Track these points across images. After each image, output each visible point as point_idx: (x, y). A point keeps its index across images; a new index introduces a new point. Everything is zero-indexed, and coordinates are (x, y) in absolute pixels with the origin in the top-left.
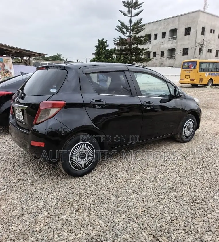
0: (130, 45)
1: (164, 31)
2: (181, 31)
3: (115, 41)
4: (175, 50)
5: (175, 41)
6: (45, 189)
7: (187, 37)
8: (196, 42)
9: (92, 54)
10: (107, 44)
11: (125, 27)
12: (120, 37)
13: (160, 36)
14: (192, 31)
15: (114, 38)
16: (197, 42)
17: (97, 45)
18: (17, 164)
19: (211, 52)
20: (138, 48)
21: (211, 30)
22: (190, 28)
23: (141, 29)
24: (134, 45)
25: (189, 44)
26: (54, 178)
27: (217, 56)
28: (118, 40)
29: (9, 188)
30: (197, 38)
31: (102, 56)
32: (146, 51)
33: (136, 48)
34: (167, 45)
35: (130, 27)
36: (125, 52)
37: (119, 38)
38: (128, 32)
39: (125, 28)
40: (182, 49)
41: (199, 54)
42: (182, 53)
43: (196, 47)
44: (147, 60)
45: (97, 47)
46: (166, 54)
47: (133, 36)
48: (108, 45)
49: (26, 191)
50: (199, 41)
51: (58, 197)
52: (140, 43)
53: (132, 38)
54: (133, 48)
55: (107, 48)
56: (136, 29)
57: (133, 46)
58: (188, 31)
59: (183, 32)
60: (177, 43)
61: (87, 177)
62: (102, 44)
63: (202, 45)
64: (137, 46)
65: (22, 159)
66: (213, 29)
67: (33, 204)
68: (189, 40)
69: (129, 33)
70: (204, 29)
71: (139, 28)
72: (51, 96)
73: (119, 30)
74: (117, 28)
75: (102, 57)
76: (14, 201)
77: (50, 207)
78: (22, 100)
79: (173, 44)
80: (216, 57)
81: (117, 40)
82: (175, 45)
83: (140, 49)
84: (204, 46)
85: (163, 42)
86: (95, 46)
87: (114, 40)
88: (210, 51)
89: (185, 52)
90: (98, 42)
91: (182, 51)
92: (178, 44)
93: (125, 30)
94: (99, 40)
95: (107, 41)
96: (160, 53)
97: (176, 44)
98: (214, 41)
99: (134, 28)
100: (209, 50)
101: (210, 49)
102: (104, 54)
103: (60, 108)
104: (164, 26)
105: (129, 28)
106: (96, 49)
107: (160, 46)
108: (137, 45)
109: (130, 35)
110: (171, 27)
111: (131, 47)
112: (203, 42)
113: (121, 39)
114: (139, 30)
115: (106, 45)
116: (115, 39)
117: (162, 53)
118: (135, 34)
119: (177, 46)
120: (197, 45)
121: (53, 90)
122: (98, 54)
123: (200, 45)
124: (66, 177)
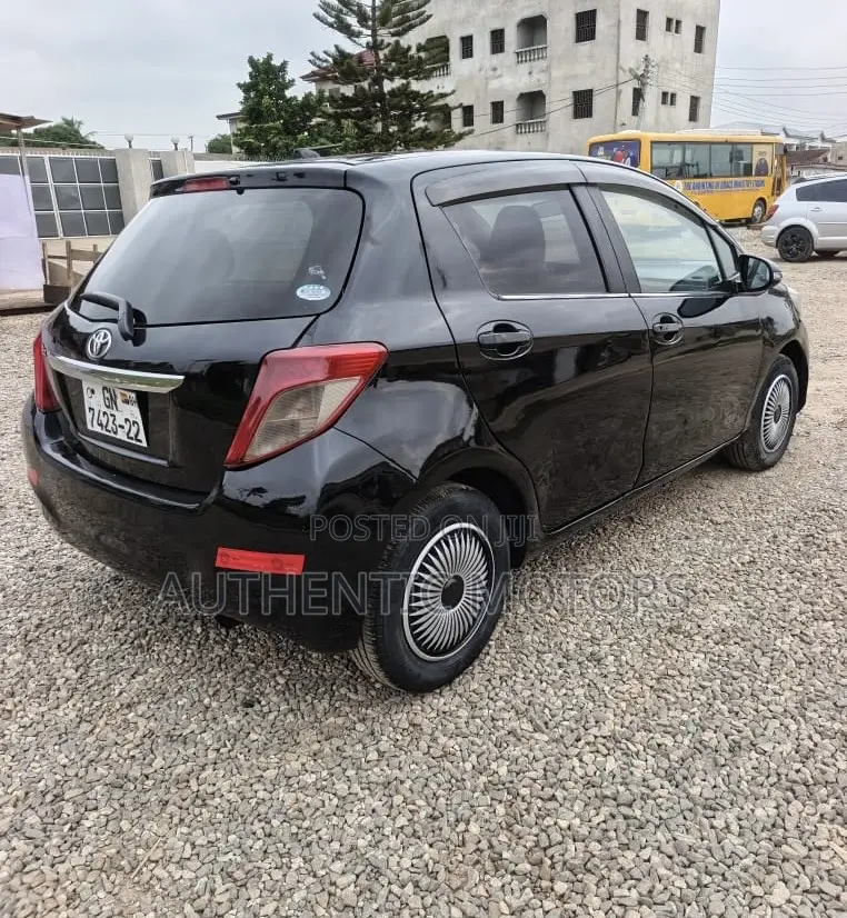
0: (378, 81)
1: (497, 26)
2: (561, 27)
3: (315, 64)
4: (544, 97)
5: (542, 64)
6: (309, 779)
7: (586, 46)
8: (618, 67)
9: (219, 117)
10: (288, 77)
11: (356, 8)
12: (336, 47)
13: (482, 44)
14: (601, 24)
15: (312, 54)
16: (622, 69)
17: (248, 80)
18: (94, 647)
19: (672, 103)
20: (412, 92)
21: (669, 21)
22: (593, 13)
23: (418, 16)
24: (392, 80)
25: (593, 73)
26: (320, 708)
27: (693, 117)
28: (330, 60)
29: (117, 794)
30: (621, 51)
31: (271, 124)
32: (441, 102)
33: (404, 91)
34: (512, 78)
35: (374, 8)
36: (360, 109)
37: (333, 50)
38: (367, 27)
39: (353, 12)
40: (571, 95)
41: (635, 112)
42: (570, 110)
43: (620, 87)
44: (449, 136)
45: (246, 88)
46: (511, 114)
47: (389, 44)
48: (293, 80)
49: (218, 800)
50: (632, 65)
51: (402, 821)
52: (415, 73)
53: (386, 51)
54: (393, 93)
55: (289, 93)
56: (396, 14)
57: (388, 86)
58: (585, 26)
59: (567, 30)
60: (547, 70)
61: (475, 686)
62: (266, 77)
63: (641, 78)
64: (408, 83)
65: (108, 618)
66: (675, 17)
67: (292, 878)
68: (591, 57)
69: (369, 32)
70: (642, 16)
71: (410, 14)
72: (312, 318)
73: (331, 20)
74: (322, 13)
75: (271, 128)
76: (188, 875)
77: (395, 889)
78: (136, 344)
79: (535, 76)
80: (692, 124)
81: (326, 61)
82: (543, 77)
83: (416, 95)
84: (648, 81)
85: (495, 69)
86: (240, 86)
87: (312, 58)
88: (668, 98)
89: (583, 104)
90: (250, 69)
91: (570, 101)
92: (556, 73)
93: (352, 20)
94: (252, 61)
95: (284, 65)
96: (489, 109)
97: (543, 74)
98: (682, 63)
99: (389, 10)
100: (665, 94)
101: (670, 91)
102: (280, 117)
103: (364, 375)
104: (495, 6)
105: (369, 10)
106: (241, 95)
107: (487, 84)
108: (404, 81)
109: (375, 41)
110: (523, 9)
111: (381, 87)
112: (647, 67)
113: (342, 57)
114: (408, 19)
115: (284, 80)
116: (319, 58)
117: (497, 110)
118: (393, 35)
119: (550, 83)
120: (623, 77)
121: (311, 293)
122: (254, 115)
123: (636, 77)
124: (373, 693)
